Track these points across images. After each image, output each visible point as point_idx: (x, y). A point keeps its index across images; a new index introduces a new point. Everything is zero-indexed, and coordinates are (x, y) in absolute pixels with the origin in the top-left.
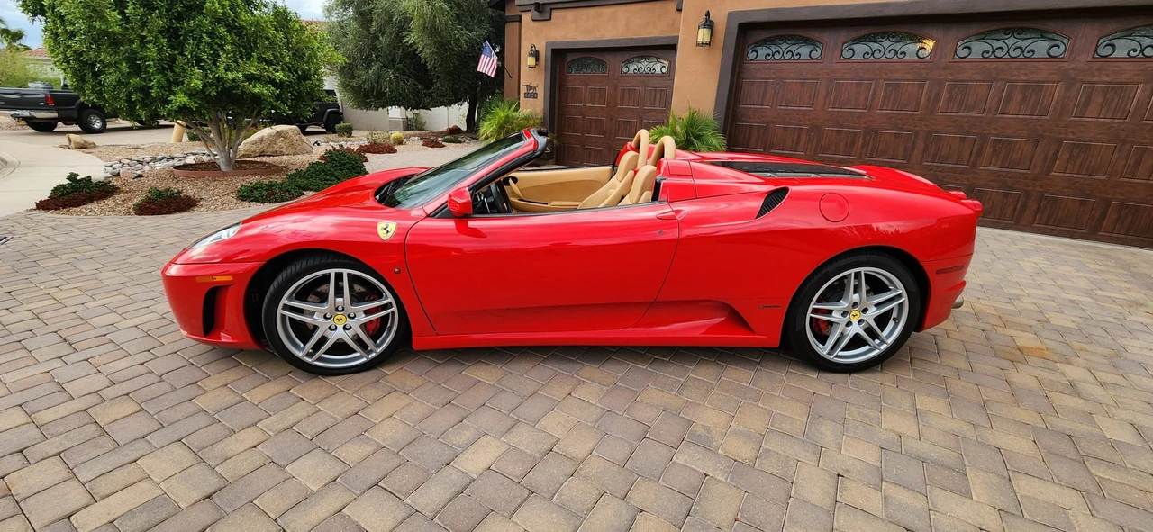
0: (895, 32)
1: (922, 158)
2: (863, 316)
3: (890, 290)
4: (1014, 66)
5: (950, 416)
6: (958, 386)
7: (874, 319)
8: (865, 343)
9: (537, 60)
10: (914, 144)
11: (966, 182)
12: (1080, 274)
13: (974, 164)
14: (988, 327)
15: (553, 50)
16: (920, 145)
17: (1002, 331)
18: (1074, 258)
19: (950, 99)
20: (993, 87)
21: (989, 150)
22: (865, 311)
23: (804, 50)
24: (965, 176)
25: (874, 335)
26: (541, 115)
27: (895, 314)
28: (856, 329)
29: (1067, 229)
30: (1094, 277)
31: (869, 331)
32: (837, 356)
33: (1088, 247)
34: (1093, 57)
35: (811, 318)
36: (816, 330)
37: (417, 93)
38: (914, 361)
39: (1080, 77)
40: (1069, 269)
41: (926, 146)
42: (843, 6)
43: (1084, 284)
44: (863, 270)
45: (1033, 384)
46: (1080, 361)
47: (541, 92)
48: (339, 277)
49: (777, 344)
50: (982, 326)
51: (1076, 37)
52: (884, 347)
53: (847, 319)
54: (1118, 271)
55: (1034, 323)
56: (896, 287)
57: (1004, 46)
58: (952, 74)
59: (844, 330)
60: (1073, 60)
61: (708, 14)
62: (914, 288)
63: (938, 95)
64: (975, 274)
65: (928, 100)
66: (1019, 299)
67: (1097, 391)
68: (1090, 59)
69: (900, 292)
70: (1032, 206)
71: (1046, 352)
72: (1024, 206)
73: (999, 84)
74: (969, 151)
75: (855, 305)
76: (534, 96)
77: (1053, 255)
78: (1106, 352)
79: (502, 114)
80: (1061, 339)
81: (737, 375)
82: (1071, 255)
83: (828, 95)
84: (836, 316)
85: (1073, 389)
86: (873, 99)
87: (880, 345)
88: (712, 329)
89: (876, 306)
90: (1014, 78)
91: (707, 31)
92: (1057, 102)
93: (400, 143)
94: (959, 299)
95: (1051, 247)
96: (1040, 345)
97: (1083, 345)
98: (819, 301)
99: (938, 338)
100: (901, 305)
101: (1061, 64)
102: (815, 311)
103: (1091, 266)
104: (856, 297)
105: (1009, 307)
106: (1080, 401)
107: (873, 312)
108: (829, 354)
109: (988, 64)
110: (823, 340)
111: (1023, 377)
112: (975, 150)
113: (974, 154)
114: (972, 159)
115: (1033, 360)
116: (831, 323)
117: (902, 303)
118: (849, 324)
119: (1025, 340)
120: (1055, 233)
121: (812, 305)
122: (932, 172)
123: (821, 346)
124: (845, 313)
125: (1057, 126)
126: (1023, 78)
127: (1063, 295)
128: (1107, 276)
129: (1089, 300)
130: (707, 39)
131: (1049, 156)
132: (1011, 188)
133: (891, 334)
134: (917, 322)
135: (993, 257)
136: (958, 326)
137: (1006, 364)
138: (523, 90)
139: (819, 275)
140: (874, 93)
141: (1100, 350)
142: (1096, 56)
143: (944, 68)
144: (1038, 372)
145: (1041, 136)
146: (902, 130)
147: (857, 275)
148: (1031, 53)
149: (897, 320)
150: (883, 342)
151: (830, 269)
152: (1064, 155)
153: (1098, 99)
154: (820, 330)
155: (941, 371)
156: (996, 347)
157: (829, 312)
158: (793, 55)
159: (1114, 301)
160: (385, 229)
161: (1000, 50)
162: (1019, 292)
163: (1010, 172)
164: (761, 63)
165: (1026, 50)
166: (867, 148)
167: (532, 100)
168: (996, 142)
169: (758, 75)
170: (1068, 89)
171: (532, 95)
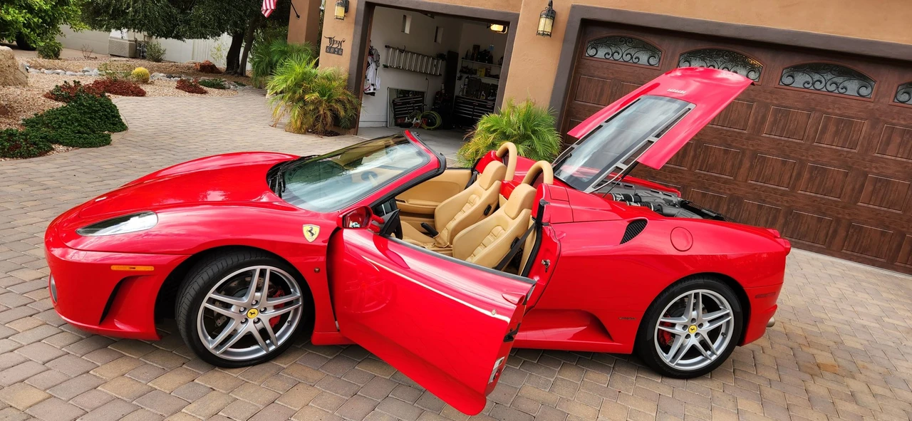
0: (729, 52)
1: (747, 177)
2: (699, 330)
3: (720, 309)
4: (830, 99)
5: (763, 415)
6: (769, 392)
7: (708, 333)
8: (699, 354)
9: (346, 11)
10: (741, 161)
11: (785, 204)
12: (875, 302)
13: (793, 188)
14: (795, 346)
15: (366, 2)
16: (747, 164)
17: (806, 349)
18: (871, 286)
19: (775, 122)
20: (812, 115)
21: (806, 175)
22: (701, 325)
23: (643, 55)
24: (785, 198)
25: (707, 347)
26: (345, 76)
27: (723, 330)
28: (694, 341)
29: (870, 257)
30: (885, 305)
31: (703, 343)
32: (678, 364)
33: (886, 276)
34: (894, 102)
35: (659, 329)
36: (662, 340)
37: (169, 18)
38: (737, 372)
39: (883, 118)
40: (866, 296)
41: (752, 166)
42: (683, 20)
43: (875, 311)
44: (701, 291)
45: (823, 392)
46: (862, 377)
47: (347, 48)
48: (263, 273)
49: (630, 352)
50: (791, 344)
51: (880, 82)
52: (714, 357)
53: (686, 332)
54: (905, 301)
55: (831, 344)
56: (725, 307)
57: (823, 80)
58: (777, 99)
59: (684, 341)
60: (878, 101)
61: (551, 4)
62: (738, 309)
63: (764, 118)
64: (788, 297)
65: (755, 122)
66: (823, 322)
67: (868, 399)
68: (891, 102)
69: (728, 311)
70: (842, 233)
71: (837, 368)
72: (835, 232)
73: (817, 114)
74: (789, 174)
75: (693, 320)
76: (339, 52)
77: (857, 282)
78: (882, 370)
79: (298, 69)
80: (850, 358)
81: (597, 378)
82: (870, 283)
84: (678, 330)
85: (853, 397)
87: (711, 356)
88: (576, 336)
89: (709, 322)
90: (830, 111)
91: (549, 22)
92: (864, 138)
93: (145, 81)
94: (772, 320)
95: (855, 274)
96: (833, 362)
97: (866, 364)
98: (665, 316)
99: (756, 353)
100: (728, 322)
101: (868, 104)
102: (662, 324)
103: (885, 295)
104: (694, 314)
105: (815, 329)
106: (856, 407)
107: (707, 327)
108: (671, 361)
109: (808, 95)
110: (666, 350)
111: (819, 388)
112: (794, 174)
113: (793, 177)
114: (791, 183)
115: (827, 374)
116: (673, 335)
117: (729, 321)
118: (688, 336)
119: (824, 358)
120: (860, 260)
121: (661, 319)
122: (756, 191)
123: (664, 354)
124: (685, 327)
125: (864, 160)
126: (837, 111)
127: (859, 321)
128: (896, 305)
129: (878, 325)
130: (548, 29)
131: (857, 187)
132: (824, 214)
133: (719, 346)
134: (740, 338)
135: (805, 281)
136: (771, 344)
137: (807, 377)
138: (325, 43)
139: (667, 294)
141: (877, 368)
142: (896, 100)
143: (771, 93)
144: (830, 385)
145: (850, 168)
146: (730, 146)
147: (696, 296)
148: (844, 90)
149: (725, 335)
150: (713, 353)
151: (676, 289)
152: (868, 188)
153: (897, 139)
154: (665, 340)
155: (757, 381)
156: (801, 363)
157: (673, 325)
158: (632, 58)
159: (896, 327)
160: (310, 231)
161: (819, 83)
162: (823, 316)
163: (824, 199)
164: (600, 60)
165: (841, 86)
166: (698, 161)
167: (335, 56)
168: (813, 169)
169: (596, 73)
170: (873, 127)
171: (336, 50)
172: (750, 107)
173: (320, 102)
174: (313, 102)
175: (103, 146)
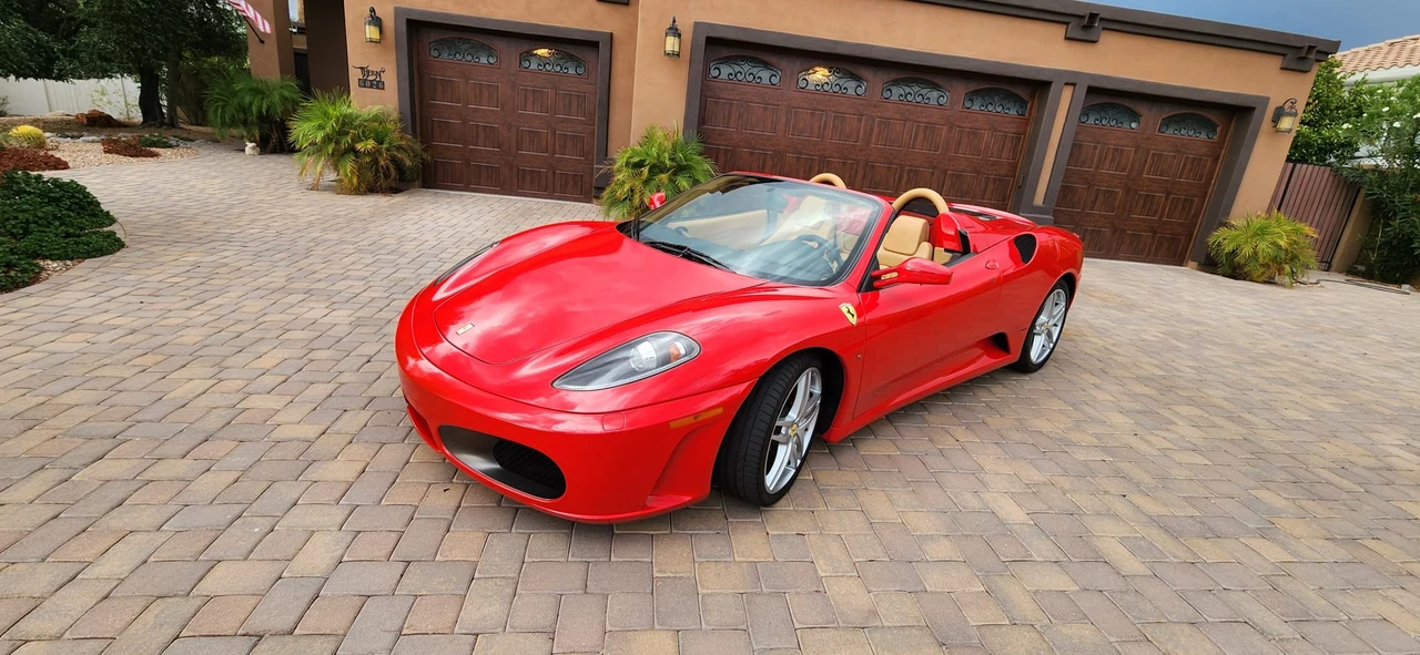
2: (1048, 326)
4: (919, 109)
9: (381, 31)
10: (856, 171)
13: (897, 190)
15: (407, 20)
16: (860, 172)
19: (880, 133)
20: (907, 125)
21: (905, 178)
23: (765, 75)
34: (962, 108)
39: (956, 123)
41: (865, 173)
47: (390, 79)
48: (807, 378)
49: (1017, 359)
51: (953, 91)
57: (912, 92)
58: (880, 112)
60: (952, 108)
61: (675, 21)
63: (872, 129)
65: (865, 133)
68: (960, 109)
69: (1064, 304)
73: (910, 124)
74: (893, 179)
75: (1049, 318)
76: (379, 85)
83: (788, 122)
84: (1039, 329)
86: (824, 129)
87: (1049, 345)
90: (919, 119)
91: (676, 41)
92: (944, 141)
101: (945, 111)
107: (1052, 322)
109: (902, 107)
112: (897, 178)
113: (896, 182)
114: (895, 186)
123: (1033, 354)
124: (1041, 326)
125: (944, 159)
126: (924, 120)
130: (677, 49)
140: (825, 123)
142: (964, 107)
143: (875, 106)
145: (935, 168)
146: (847, 158)
148: (928, 100)
150: (1051, 343)
152: (948, 182)
153: (965, 140)
158: (754, 78)
160: (849, 312)
161: (910, 95)
164: (724, 82)
165: (925, 98)
167: (374, 91)
168: (910, 171)
169: (722, 95)
170: (950, 131)
171: (373, 82)
172: (860, 121)
173: (378, 151)
174: (369, 153)
175: (118, 250)
